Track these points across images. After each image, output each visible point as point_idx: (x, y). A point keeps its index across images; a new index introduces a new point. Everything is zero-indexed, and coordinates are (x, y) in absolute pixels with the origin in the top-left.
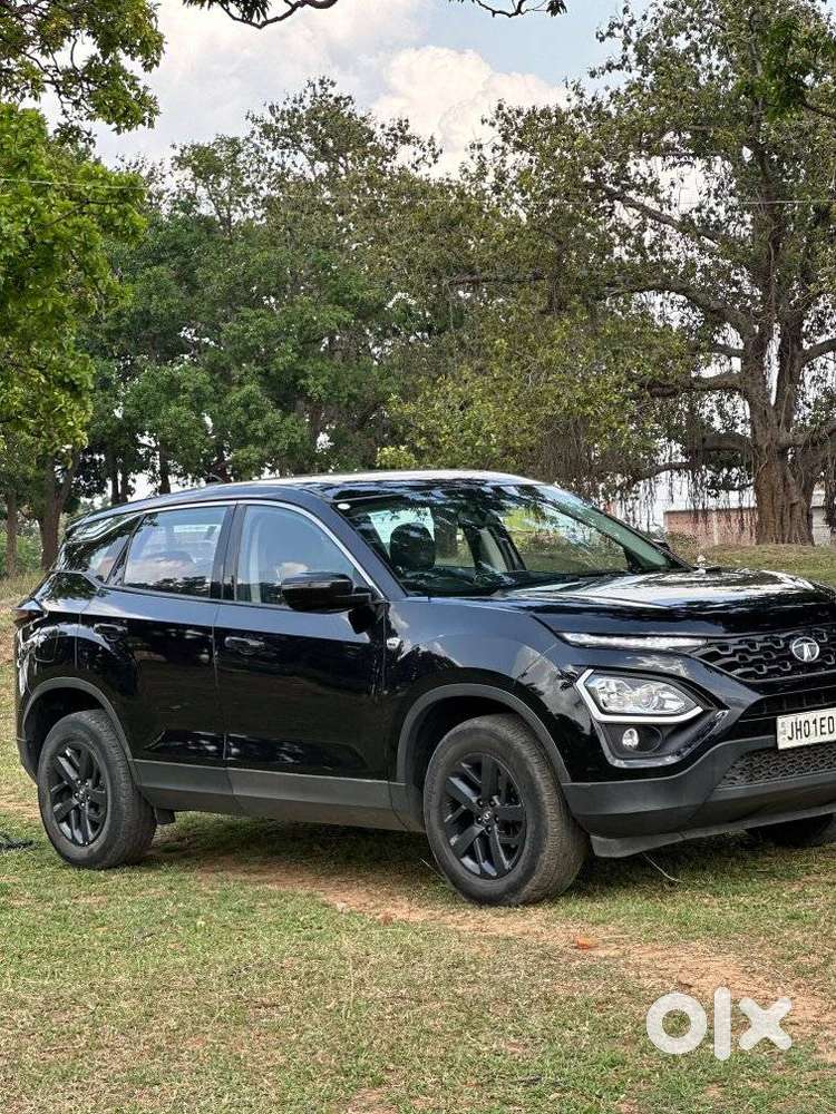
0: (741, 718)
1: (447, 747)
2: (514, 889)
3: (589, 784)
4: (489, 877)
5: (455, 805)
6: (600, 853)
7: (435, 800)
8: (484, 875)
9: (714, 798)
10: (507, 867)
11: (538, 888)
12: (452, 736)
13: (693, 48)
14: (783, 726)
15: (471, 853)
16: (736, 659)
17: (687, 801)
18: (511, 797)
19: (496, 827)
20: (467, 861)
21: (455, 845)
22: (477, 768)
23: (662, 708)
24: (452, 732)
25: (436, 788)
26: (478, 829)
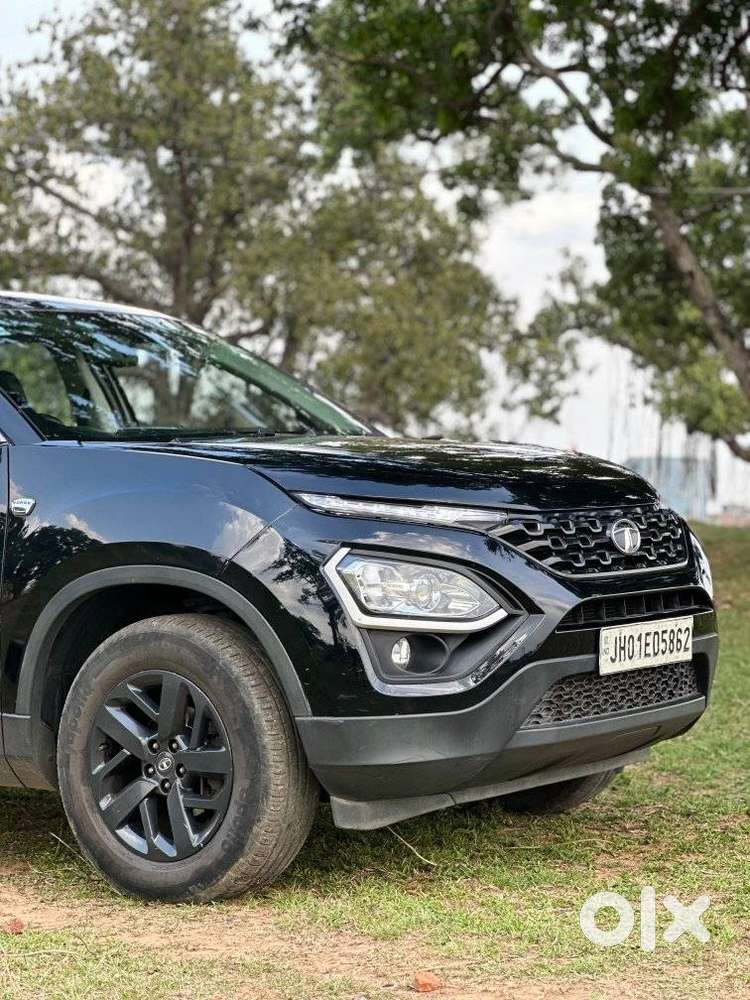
0: (558, 628)
1: (106, 660)
2: (205, 877)
3: (341, 719)
4: (163, 858)
5: (112, 747)
6: (342, 823)
7: (78, 743)
8: (155, 855)
9: (515, 744)
10: (195, 844)
11: (245, 876)
12: (112, 645)
13: (115, 52)
14: (606, 643)
15: (134, 821)
16: (548, 543)
17: (480, 747)
18: (210, 736)
19: (178, 782)
20: (126, 834)
21: (109, 808)
22: (153, 692)
23: (446, 609)
24: (114, 637)
25: (83, 723)
26: (147, 786)
